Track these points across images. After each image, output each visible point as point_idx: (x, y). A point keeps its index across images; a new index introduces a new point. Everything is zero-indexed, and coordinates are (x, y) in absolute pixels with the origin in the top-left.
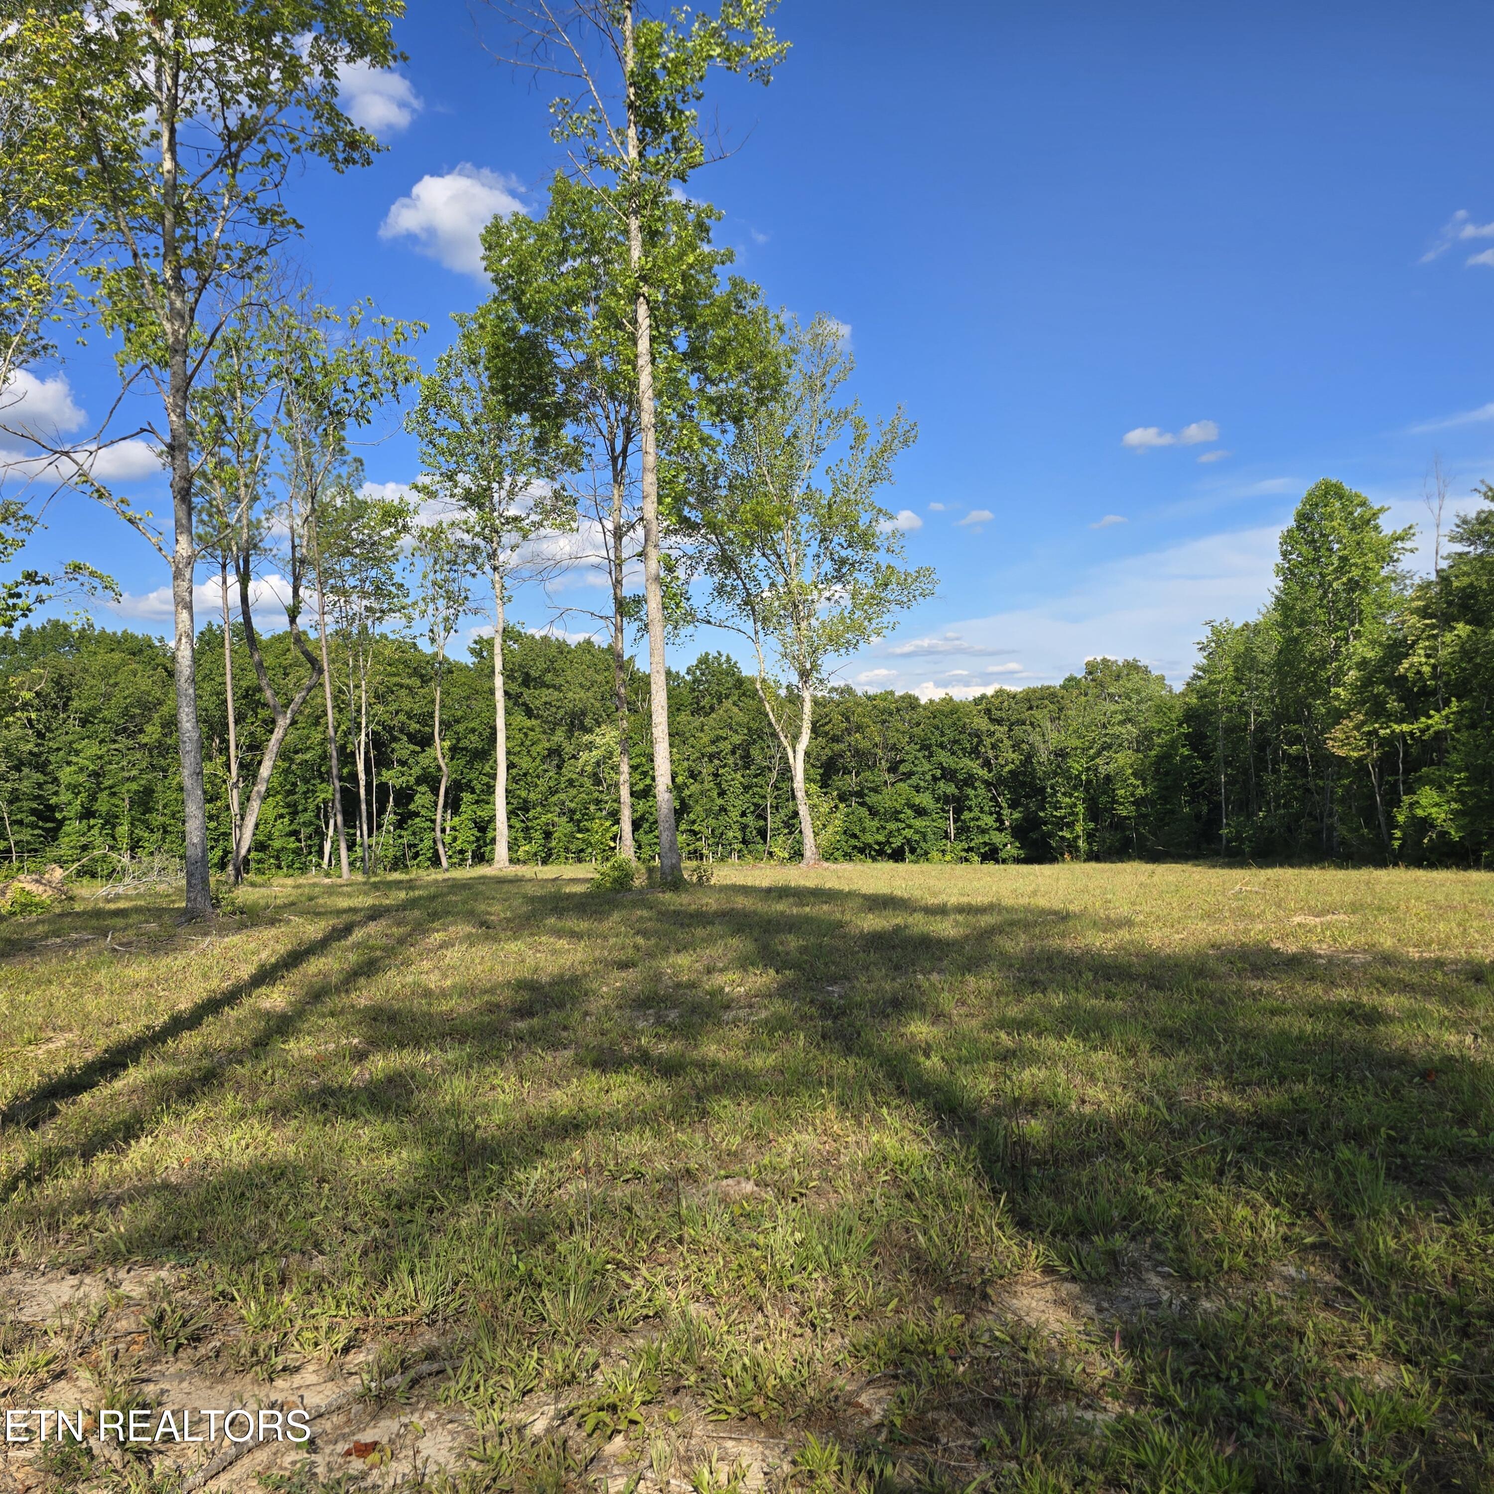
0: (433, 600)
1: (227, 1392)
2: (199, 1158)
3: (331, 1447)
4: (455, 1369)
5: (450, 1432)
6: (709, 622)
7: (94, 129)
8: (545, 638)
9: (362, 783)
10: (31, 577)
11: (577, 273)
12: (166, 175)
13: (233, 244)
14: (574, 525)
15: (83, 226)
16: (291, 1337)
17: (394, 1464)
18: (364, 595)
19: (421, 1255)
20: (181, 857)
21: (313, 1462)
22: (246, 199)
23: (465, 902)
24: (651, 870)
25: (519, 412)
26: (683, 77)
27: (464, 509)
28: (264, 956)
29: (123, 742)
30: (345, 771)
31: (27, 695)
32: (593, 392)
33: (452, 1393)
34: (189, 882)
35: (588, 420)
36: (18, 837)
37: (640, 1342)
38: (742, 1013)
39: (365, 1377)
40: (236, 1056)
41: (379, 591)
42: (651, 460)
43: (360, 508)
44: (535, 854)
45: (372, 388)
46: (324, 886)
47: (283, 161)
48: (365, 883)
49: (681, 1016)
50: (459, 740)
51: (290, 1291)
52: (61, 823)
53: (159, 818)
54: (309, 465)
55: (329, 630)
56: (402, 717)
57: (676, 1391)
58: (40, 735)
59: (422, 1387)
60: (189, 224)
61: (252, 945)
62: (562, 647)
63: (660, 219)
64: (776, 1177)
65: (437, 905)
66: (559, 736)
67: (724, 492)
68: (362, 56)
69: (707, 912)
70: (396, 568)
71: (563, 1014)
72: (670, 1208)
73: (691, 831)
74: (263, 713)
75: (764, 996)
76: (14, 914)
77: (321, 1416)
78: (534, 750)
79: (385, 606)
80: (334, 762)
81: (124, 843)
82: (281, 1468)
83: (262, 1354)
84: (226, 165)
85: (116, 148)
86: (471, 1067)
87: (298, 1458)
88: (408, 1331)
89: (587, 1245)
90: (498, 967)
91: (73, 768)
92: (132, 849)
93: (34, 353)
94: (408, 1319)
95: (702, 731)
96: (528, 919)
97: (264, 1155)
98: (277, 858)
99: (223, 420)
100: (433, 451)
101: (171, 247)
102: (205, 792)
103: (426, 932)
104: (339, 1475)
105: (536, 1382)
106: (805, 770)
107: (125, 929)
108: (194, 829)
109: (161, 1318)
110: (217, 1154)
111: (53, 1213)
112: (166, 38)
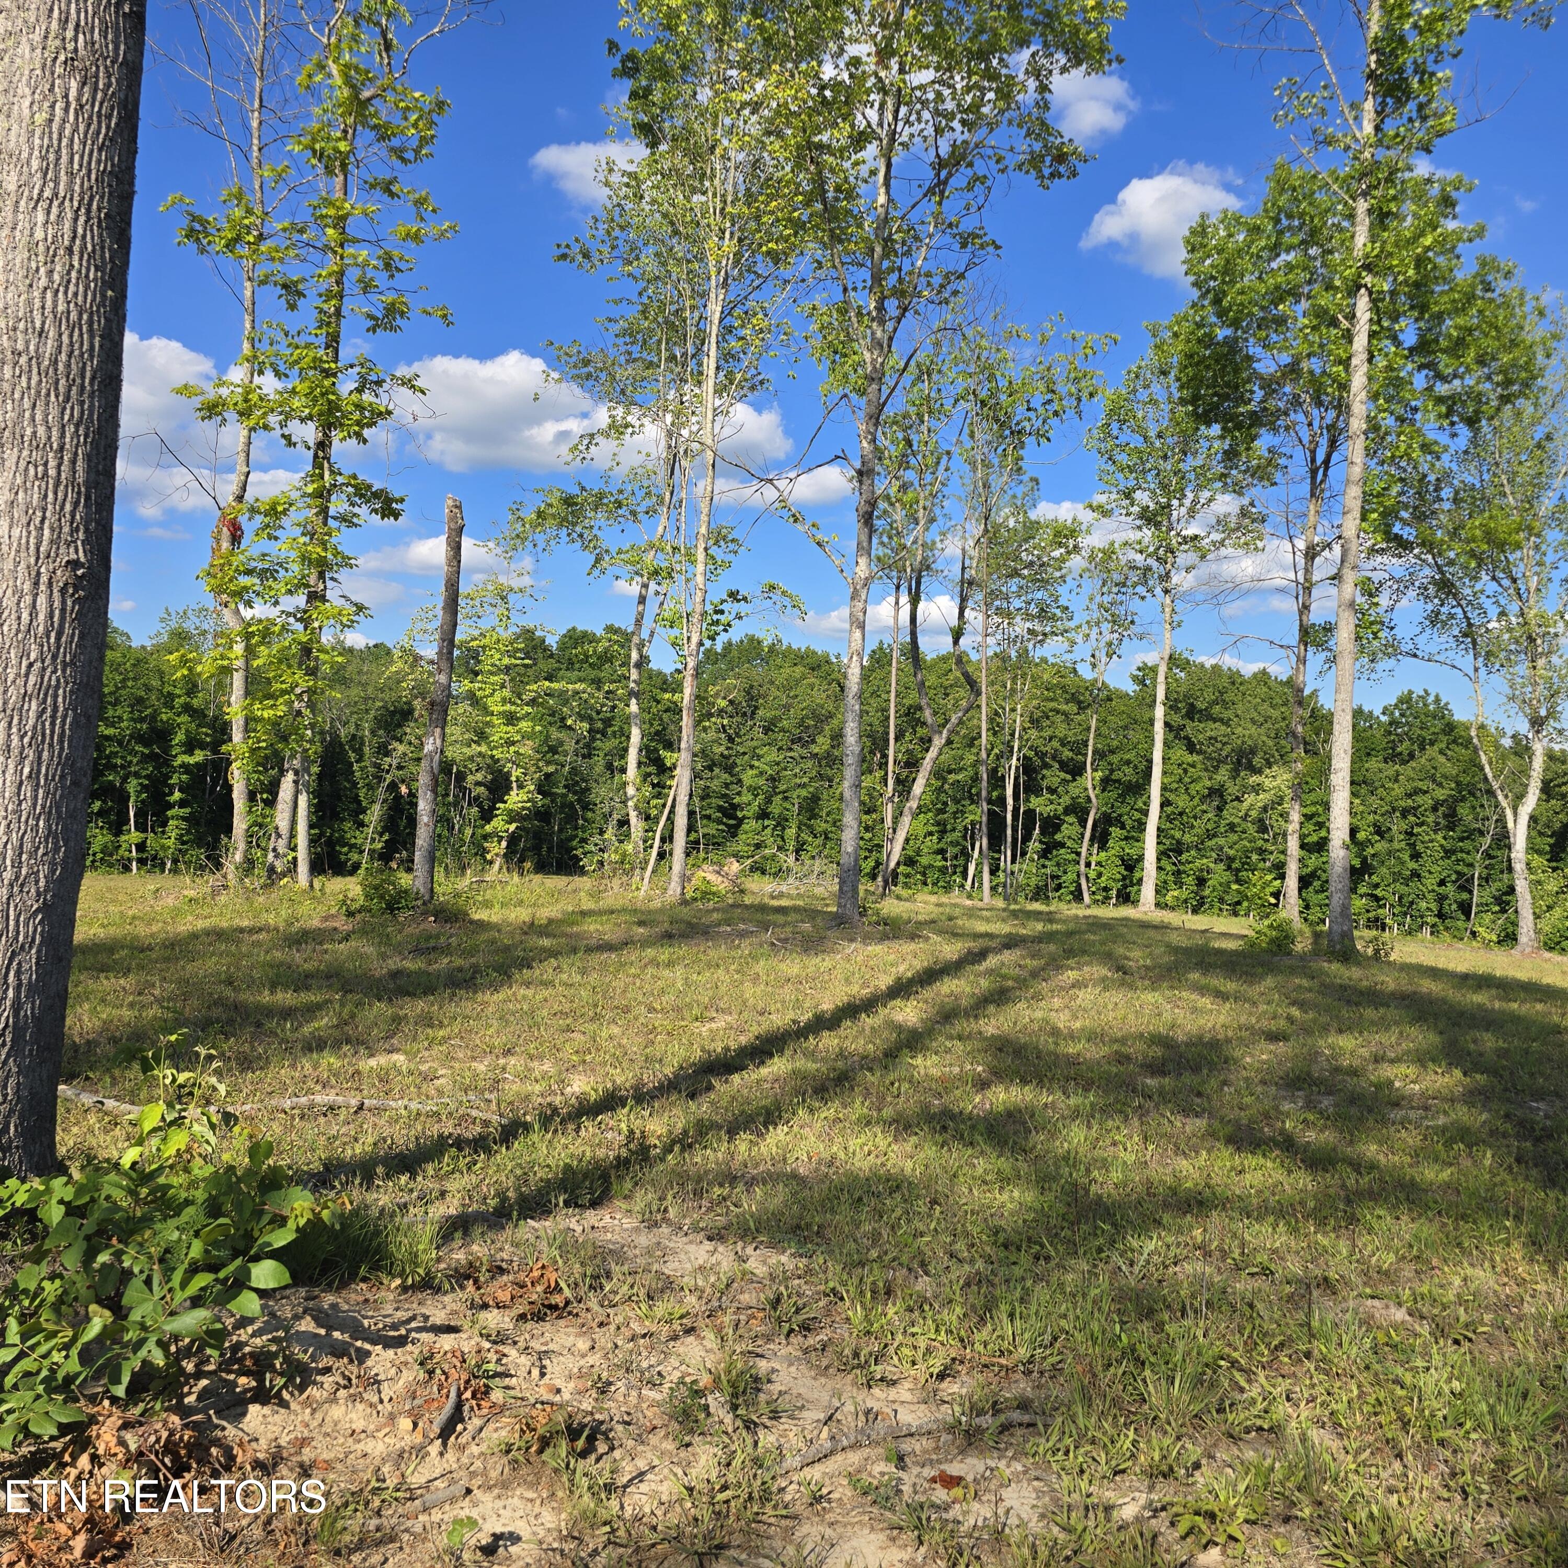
0: (1098, 624)
1: (829, 1387)
2: (826, 1155)
3: (919, 1469)
4: (1046, 1426)
5: (1035, 1489)
6: (1415, 656)
7: (820, 173)
8: (1215, 667)
9: (1010, 808)
10: (733, 595)
11: (1290, 267)
12: (880, 210)
13: (934, 271)
14: (1260, 544)
15: (800, 266)
16: (891, 1349)
17: (975, 1506)
18: (1029, 617)
19: (1022, 1300)
20: (838, 864)
21: (900, 1479)
22: (950, 225)
23: (1103, 943)
24: (1317, 935)
25: (1208, 424)
26: (1437, 35)
27: (1140, 528)
28: (901, 969)
29: (798, 751)
30: (995, 794)
31: (723, 703)
32: (1296, 397)
33: (1041, 1450)
34: (841, 889)
35: (1287, 428)
36: (706, 830)
37: (1250, 1455)
38: (1413, 1114)
39: (957, 1409)
40: (867, 1063)
41: (1043, 614)
42: (1357, 471)
43: (1032, 528)
44: (1186, 901)
45: (1056, 406)
46: (964, 907)
47: (988, 183)
48: (1004, 910)
49: (1336, 1105)
50: (1112, 771)
51: (894, 1304)
52: (741, 821)
53: (823, 825)
54: (986, 486)
55: (990, 653)
56: (1055, 744)
57: (1287, 1520)
58: (731, 740)
59: (1012, 1435)
60: (896, 256)
61: (892, 957)
62: (1234, 678)
63: (1394, 198)
64: (1436, 1311)
65: (1074, 942)
66: (1223, 775)
67: (1447, 506)
68: (1079, 63)
69: (1381, 992)
70: (1062, 590)
71: (1196, 1080)
72: (1301, 1316)
73: (1372, 895)
74: (921, 732)
75: (1444, 1099)
76: (695, 899)
77: (912, 1435)
78: (1194, 788)
79: (1048, 629)
80: (984, 784)
81: (791, 845)
82: (870, 1475)
83: (863, 1359)
84: (934, 194)
85: (838, 189)
86: (1093, 1117)
87: (886, 1470)
88: (1003, 1374)
89: (1200, 1333)
90: (1131, 1017)
91: (755, 772)
92: (797, 852)
93: (753, 388)
94: (1003, 1361)
95: (1396, 781)
96: (1169, 970)
97: (883, 1165)
98: (924, 874)
99: (909, 443)
100: (1112, 468)
101: (877, 278)
102: (862, 803)
103: (1059, 968)
104: (923, 1499)
106: (1529, 838)
107: (784, 926)
108: (849, 838)
109: (778, 1300)
110: (842, 1155)
111: (699, 1180)
112: (891, 74)
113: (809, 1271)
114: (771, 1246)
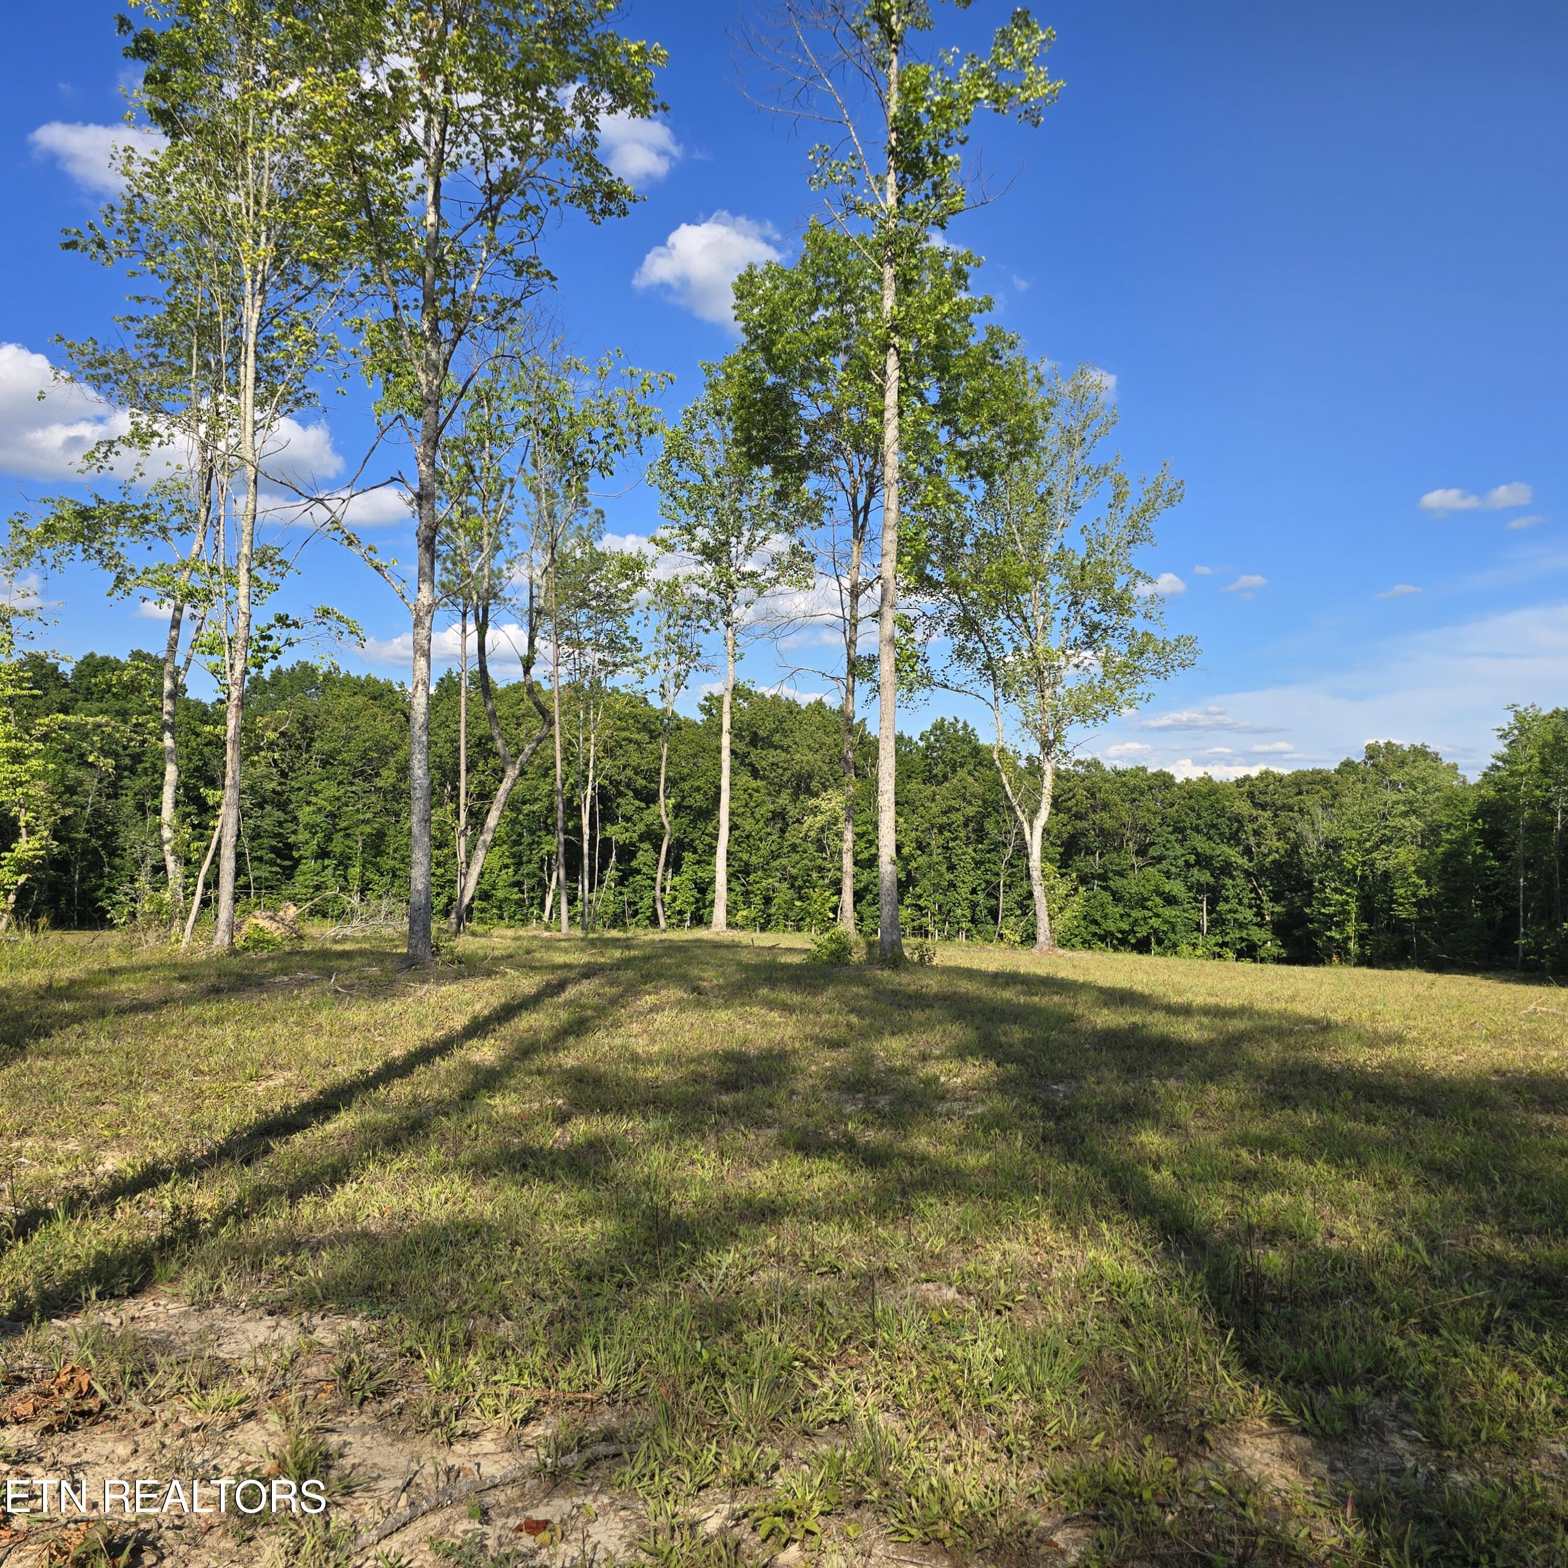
0: (665, 655)
1: (406, 1451)
2: (399, 1209)
3: (504, 1520)
4: (631, 1454)
5: (622, 1519)
6: (946, 686)
7: (365, 184)
8: (775, 697)
9: (586, 837)
10: (282, 620)
11: (829, 323)
12: (429, 229)
13: (489, 296)
14: (811, 582)
15: (350, 279)
16: (473, 1402)
17: (563, 1547)
18: (599, 648)
19: (606, 1331)
20: (408, 902)
21: (484, 1534)
22: (504, 252)
23: (679, 966)
24: (870, 945)
25: (760, 465)
26: (947, 121)
27: (701, 563)
28: (478, 1007)
29: (360, 785)
30: (570, 824)
31: (271, 735)
32: (838, 444)
33: (627, 1479)
34: (411, 929)
35: (832, 474)
36: (257, 873)
37: (824, 1448)
38: (956, 1106)
39: (542, 1452)
40: (442, 1108)
41: (613, 645)
42: (892, 516)
43: (599, 560)
44: (754, 920)
45: (616, 440)
46: (543, 939)
47: (542, 214)
48: (582, 939)
49: (892, 1103)
50: (683, 798)
51: (475, 1355)
52: (297, 862)
53: (390, 862)
54: (551, 515)
55: (563, 682)
56: (629, 772)
57: (858, 1505)
58: (284, 774)
59: (598, 1469)
60: (449, 276)
61: (468, 996)
62: (792, 708)
63: (916, 267)
64: (981, 1286)
65: (650, 966)
66: (784, 799)
67: (969, 550)
68: (624, 106)
69: (927, 995)
70: (630, 622)
71: (769, 1091)
72: (866, 1308)
73: (916, 905)
74: (492, 762)
75: (982, 1090)
76: (246, 949)
77: (496, 1486)
78: (759, 812)
79: (618, 659)
80: (560, 814)
81: (355, 885)
82: (453, 1535)
83: (442, 1416)
84: (486, 218)
85: (384, 203)
86: (672, 1138)
87: (470, 1527)
88: (588, 1408)
89: (775, 1338)
90: (706, 1036)
91: (312, 808)
92: (362, 892)
93: (298, 402)
94: (588, 1395)
95: (933, 800)
96: (740, 988)
97: (461, 1211)
98: (500, 908)
99: (471, 470)
100: (673, 504)
101: (430, 299)
102: (433, 838)
103: (637, 994)
104: (509, 1550)
105: (713, 1477)
106: (1043, 848)
107: (348, 971)
108: (419, 875)
109: (349, 1368)
110: (417, 1207)
111: (258, 1251)
112: (435, 94)
113: (383, 1333)
114: (340, 1312)
